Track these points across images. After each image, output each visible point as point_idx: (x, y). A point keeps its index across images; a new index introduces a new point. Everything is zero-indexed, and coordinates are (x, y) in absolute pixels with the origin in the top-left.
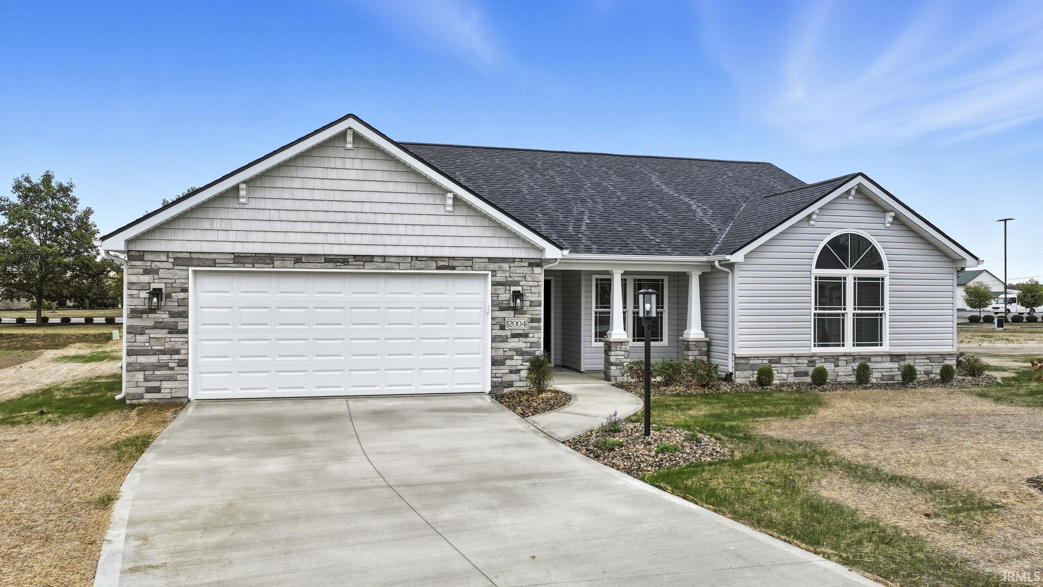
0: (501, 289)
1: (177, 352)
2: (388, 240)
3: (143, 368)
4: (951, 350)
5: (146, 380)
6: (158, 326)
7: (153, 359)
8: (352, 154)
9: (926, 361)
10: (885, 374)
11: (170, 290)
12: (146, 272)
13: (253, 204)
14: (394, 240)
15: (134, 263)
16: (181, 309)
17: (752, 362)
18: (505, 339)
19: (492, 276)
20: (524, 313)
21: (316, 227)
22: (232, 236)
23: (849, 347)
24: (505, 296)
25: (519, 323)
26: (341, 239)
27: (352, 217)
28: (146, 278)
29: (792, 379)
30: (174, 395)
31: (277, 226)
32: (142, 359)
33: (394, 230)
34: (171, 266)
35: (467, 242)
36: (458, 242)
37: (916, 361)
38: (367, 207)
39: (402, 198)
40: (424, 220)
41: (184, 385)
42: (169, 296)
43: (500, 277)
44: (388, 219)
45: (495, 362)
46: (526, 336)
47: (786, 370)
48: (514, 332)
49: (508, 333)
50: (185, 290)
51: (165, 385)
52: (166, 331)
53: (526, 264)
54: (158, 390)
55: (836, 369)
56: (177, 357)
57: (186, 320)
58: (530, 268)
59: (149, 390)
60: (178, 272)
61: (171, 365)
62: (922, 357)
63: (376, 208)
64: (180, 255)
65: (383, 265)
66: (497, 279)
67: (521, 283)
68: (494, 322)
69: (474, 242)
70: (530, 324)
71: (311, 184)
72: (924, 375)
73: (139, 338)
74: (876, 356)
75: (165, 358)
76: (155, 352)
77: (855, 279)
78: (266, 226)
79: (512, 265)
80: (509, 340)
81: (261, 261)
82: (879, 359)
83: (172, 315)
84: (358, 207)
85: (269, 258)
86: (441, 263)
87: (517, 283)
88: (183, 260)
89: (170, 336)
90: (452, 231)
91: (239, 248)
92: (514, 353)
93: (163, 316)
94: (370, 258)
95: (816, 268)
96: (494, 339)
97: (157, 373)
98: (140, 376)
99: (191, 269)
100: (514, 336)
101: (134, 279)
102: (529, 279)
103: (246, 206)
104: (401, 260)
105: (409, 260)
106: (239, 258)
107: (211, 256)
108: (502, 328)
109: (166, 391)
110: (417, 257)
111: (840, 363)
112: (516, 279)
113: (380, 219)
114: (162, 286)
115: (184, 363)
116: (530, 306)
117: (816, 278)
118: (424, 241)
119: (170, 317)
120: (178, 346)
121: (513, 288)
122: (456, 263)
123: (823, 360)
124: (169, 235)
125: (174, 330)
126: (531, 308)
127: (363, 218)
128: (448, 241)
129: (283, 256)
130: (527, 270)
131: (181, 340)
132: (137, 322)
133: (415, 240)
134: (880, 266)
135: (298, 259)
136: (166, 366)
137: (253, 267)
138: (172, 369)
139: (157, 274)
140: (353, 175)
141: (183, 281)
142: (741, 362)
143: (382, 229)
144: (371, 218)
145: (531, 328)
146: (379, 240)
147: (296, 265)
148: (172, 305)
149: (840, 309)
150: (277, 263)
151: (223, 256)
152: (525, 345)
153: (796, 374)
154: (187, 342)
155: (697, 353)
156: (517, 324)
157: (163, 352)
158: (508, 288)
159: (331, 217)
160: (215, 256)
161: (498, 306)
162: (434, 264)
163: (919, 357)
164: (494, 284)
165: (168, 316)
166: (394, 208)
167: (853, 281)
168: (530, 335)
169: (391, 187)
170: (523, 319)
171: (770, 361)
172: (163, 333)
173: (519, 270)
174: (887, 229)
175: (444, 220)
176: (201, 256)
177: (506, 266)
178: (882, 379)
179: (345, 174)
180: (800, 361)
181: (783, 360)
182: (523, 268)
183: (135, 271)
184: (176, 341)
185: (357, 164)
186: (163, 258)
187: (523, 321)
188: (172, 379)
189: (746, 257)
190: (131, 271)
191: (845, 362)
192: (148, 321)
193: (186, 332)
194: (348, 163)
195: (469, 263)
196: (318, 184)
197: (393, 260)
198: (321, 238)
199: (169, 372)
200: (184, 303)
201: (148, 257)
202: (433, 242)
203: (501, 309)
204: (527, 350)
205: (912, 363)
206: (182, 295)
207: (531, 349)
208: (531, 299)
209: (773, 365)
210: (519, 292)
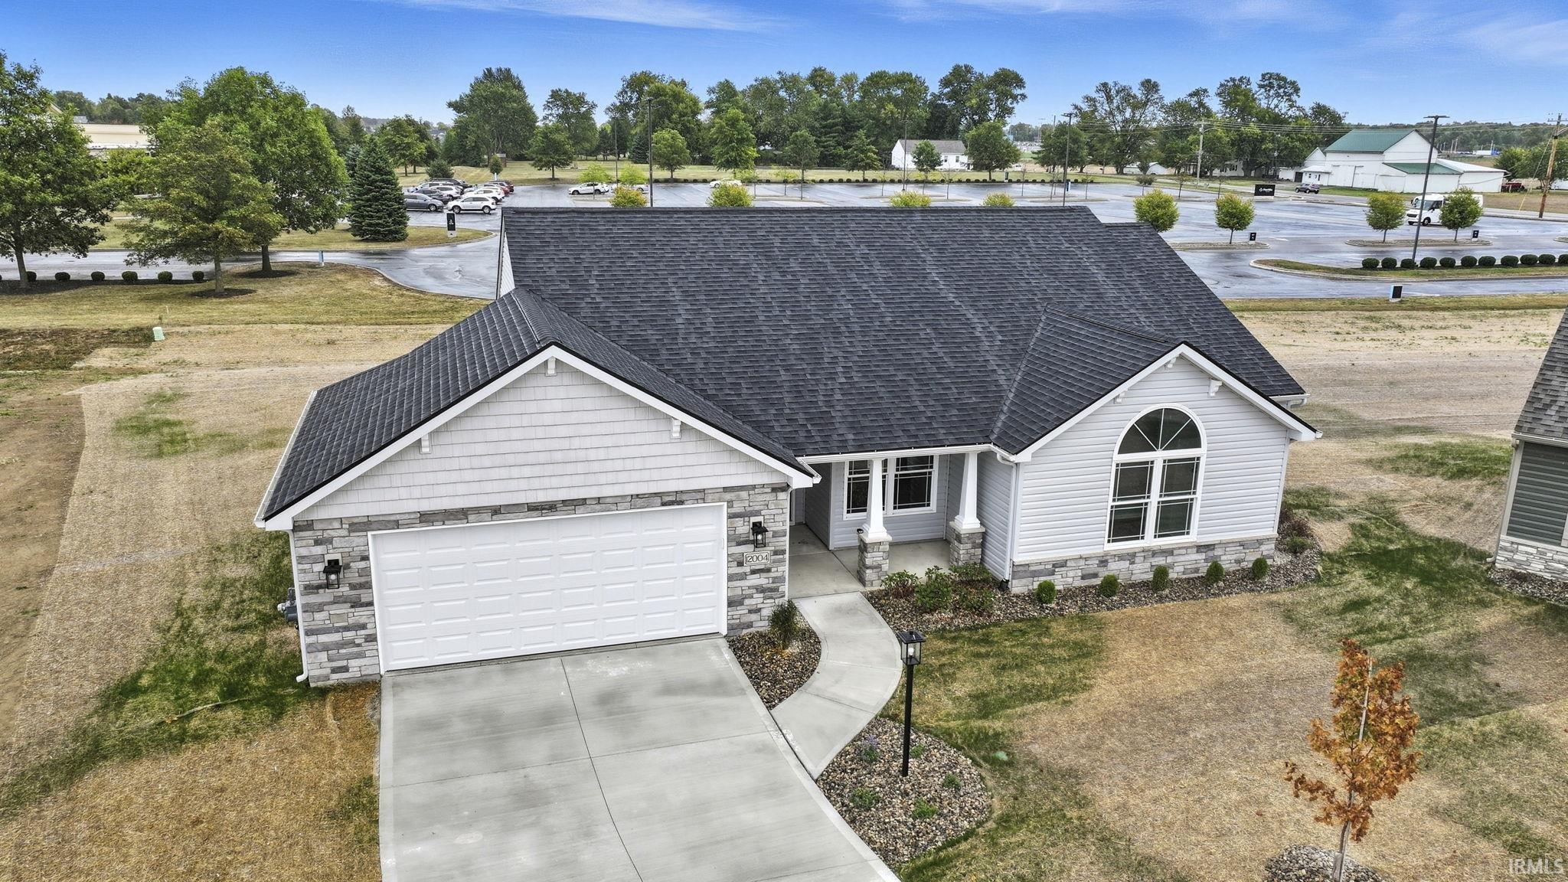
0: (739, 522)
1: (363, 627)
2: (603, 478)
3: (326, 648)
4: (1271, 533)
5: (330, 660)
6: (338, 601)
7: (336, 637)
8: (556, 381)
9: (1238, 548)
10: (1189, 567)
11: (347, 560)
12: (318, 542)
13: (438, 452)
14: (611, 478)
15: (302, 534)
16: (363, 580)
17: (1032, 568)
18: (743, 577)
19: (728, 507)
20: (766, 546)
21: (515, 472)
22: (416, 492)
23: (1150, 539)
24: (743, 528)
25: (761, 557)
26: (546, 483)
27: (558, 456)
28: (319, 550)
29: (1079, 583)
30: (363, 673)
32: (324, 638)
33: (609, 466)
34: (345, 533)
35: (698, 471)
36: (687, 472)
37: (1227, 549)
39: (618, 428)
40: (645, 451)
41: (374, 661)
42: (348, 567)
43: (738, 508)
44: (602, 453)
45: (731, 603)
46: (768, 570)
47: (1071, 574)
48: (753, 567)
49: (747, 569)
50: (366, 558)
51: (353, 663)
52: (348, 605)
53: (769, 490)
54: (345, 669)
55: (1130, 567)
56: (363, 632)
57: (370, 591)
58: (774, 494)
59: (334, 671)
60: (356, 540)
61: (357, 641)
62: (1234, 545)
63: (588, 442)
64: (356, 521)
65: (598, 507)
66: (734, 510)
67: (763, 513)
68: (730, 559)
69: (707, 470)
70: (773, 557)
71: (507, 421)
72: (1234, 564)
73: (318, 616)
74: (1180, 548)
75: (349, 635)
76: (338, 630)
77: (1165, 461)
78: (454, 476)
79: (751, 492)
80: (748, 577)
81: (452, 517)
82: (1183, 551)
83: (353, 587)
84: (565, 444)
85: (462, 514)
86: (667, 499)
87: (758, 513)
88: (360, 526)
89: (353, 610)
90: (680, 461)
91: (426, 506)
92: (754, 591)
93: (344, 590)
94: (583, 502)
95: (1119, 453)
96: (731, 578)
97: (341, 651)
98: (323, 656)
99: (370, 534)
100: (753, 572)
101: (304, 552)
102: (772, 506)
103: (429, 456)
104: (619, 499)
105: (629, 499)
106: (426, 518)
107: (393, 518)
108: (740, 564)
109: (355, 669)
110: (637, 495)
111: (1137, 560)
112: (757, 508)
113: (592, 455)
114: (337, 556)
115: (372, 639)
116: (773, 537)
117: (1117, 465)
118: (646, 475)
119: (351, 589)
120: (363, 620)
121: (754, 519)
122: (684, 497)
123: (1117, 559)
124: (341, 499)
125: (356, 604)
126: (774, 540)
127: (572, 456)
128: (675, 473)
129: (478, 510)
130: (769, 497)
131: (367, 613)
132: (314, 599)
133: (635, 476)
134: (1198, 444)
135: (496, 511)
136: (352, 643)
137: (444, 524)
138: (359, 645)
139: (331, 543)
140: (557, 405)
141: (363, 548)
142: (1020, 570)
143: (596, 467)
144: (581, 455)
145: (774, 562)
146: (591, 479)
147: (494, 517)
148: (352, 576)
149: (1144, 498)
150: (471, 517)
151: (407, 516)
152: (766, 581)
153: (1083, 578)
154: (374, 615)
155: (969, 546)
156: (757, 558)
157: (347, 629)
158: (747, 519)
159: (531, 458)
160: (398, 517)
161: (735, 540)
162: (658, 500)
163: (1230, 545)
164: (731, 516)
165: (348, 589)
166: (608, 441)
167: (1162, 464)
168: (773, 570)
169: (604, 416)
170: (764, 552)
171: (1054, 566)
172: (344, 609)
173: (761, 498)
174: (1212, 398)
175: (670, 449)
176: (381, 518)
177: (744, 494)
178: (1184, 573)
179: (547, 406)
180: (1089, 562)
181: (1069, 564)
182: (765, 495)
183: (304, 543)
184: (360, 615)
185: (562, 392)
186: (336, 525)
187: (764, 555)
188: (360, 655)
189: (1034, 455)
190: (299, 544)
191: (1142, 558)
192: (325, 596)
193: (371, 604)
194: (551, 392)
195: (699, 496)
196: (515, 421)
197: (608, 500)
198: (523, 484)
199: (356, 649)
200: (366, 572)
201: (317, 526)
202: (656, 475)
203: (739, 544)
204: (769, 586)
205: (1219, 553)
206: (362, 564)
207: (775, 585)
208: (774, 529)
209: (1057, 570)
210: (760, 523)
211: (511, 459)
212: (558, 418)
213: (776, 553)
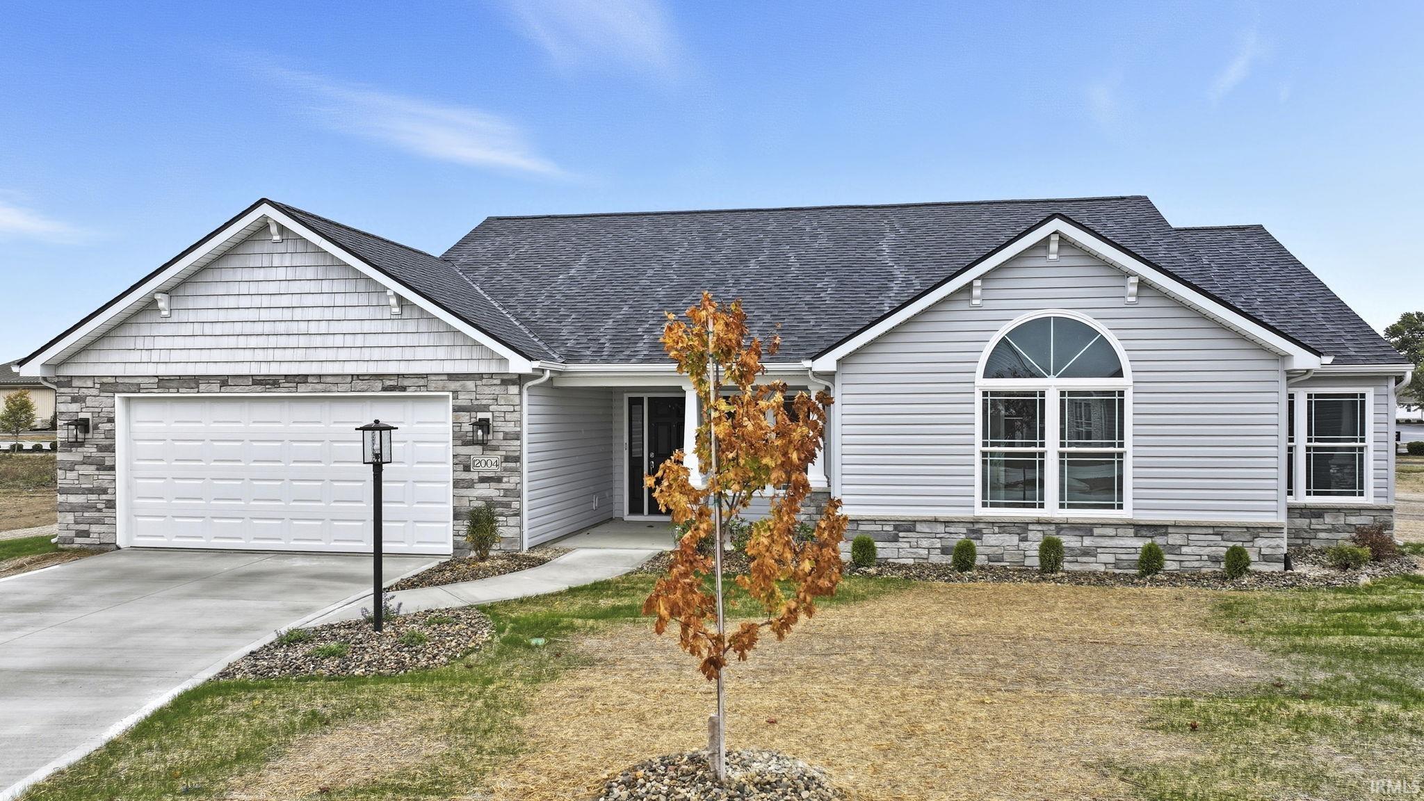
0: (465, 417)
1: (105, 491)
2: (324, 354)
3: (73, 509)
4: (1274, 520)
5: (76, 522)
6: (87, 461)
7: (82, 499)
8: (281, 248)
10: (1124, 557)
11: (97, 420)
13: (179, 316)
14: (331, 354)
15: (63, 390)
16: (107, 442)
18: (470, 485)
19: (454, 398)
20: (496, 448)
21: (242, 342)
22: (155, 356)
23: (1052, 508)
24: (469, 425)
25: (489, 463)
26: (270, 355)
27: (281, 328)
28: (74, 407)
30: (102, 541)
31: (200, 342)
32: (72, 498)
33: (330, 341)
34: (95, 392)
35: (420, 353)
36: (408, 354)
37: (1191, 537)
38: (298, 314)
39: (339, 300)
40: (367, 326)
41: (112, 529)
42: (96, 427)
43: (464, 400)
44: (323, 327)
45: (458, 515)
46: (499, 480)
47: (925, 543)
48: (481, 474)
49: (475, 476)
50: (111, 420)
51: (94, 528)
52: (94, 467)
53: (498, 382)
54: (86, 534)
55: (1022, 545)
56: (104, 497)
57: (113, 454)
58: (503, 387)
59: (79, 534)
60: (104, 401)
61: (99, 506)
62: (1205, 531)
63: (310, 314)
64: (105, 380)
65: (319, 387)
66: (459, 403)
67: (491, 408)
68: (456, 461)
69: (429, 353)
70: (504, 465)
71: (235, 289)
72: (1209, 563)
73: (71, 475)
74: (1103, 525)
75: (93, 498)
76: (84, 491)
77: (1062, 394)
78: (189, 342)
79: (479, 383)
80: (476, 486)
81: (185, 385)
82: (1111, 531)
83: (101, 448)
84: (287, 314)
85: (194, 381)
86: (388, 383)
87: (485, 408)
88: (110, 386)
89: (97, 472)
90: (403, 340)
91: (163, 370)
92: (484, 504)
93: (90, 450)
94: (303, 379)
95: (984, 378)
96: (457, 484)
97: (86, 514)
98: (71, 517)
99: (117, 395)
100: (483, 480)
101: (63, 408)
102: (502, 401)
103: (170, 320)
104: (339, 380)
105: (349, 379)
106: (163, 382)
107: (136, 381)
108: (467, 469)
109: (96, 535)
110: (358, 375)
111: (1030, 535)
112: (484, 402)
113: (313, 328)
114: (88, 416)
115: (111, 505)
116: (504, 439)
117: (985, 393)
118: (366, 354)
119: (98, 451)
120: (106, 485)
121: (481, 415)
122: (406, 383)
123: (996, 530)
124: (93, 357)
125: (101, 466)
126: (505, 443)
127: (294, 327)
128: (396, 354)
129: (208, 378)
130: (498, 390)
131: (109, 477)
132: (68, 457)
133: (355, 354)
134: (1119, 373)
135: (224, 381)
136: (95, 507)
137: (178, 392)
138: (100, 510)
139: (85, 402)
140: (281, 273)
141: (109, 409)
143: (317, 341)
144: (303, 327)
145: (505, 470)
146: (312, 355)
147: (223, 389)
148: (98, 437)
149: (1034, 445)
150: (202, 387)
151: (146, 380)
152: (496, 493)
153: (944, 551)
154: (115, 480)
156: (486, 464)
157: (91, 491)
158: (472, 414)
159: (258, 328)
160: (140, 380)
161: (461, 439)
162: (379, 385)
163: (1198, 531)
164: (457, 409)
165: (95, 450)
167: (1058, 398)
168: (505, 480)
169: (326, 286)
170: (495, 457)
171: (896, 527)
172: (90, 470)
173: (487, 390)
174: (1130, 306)
175: (389, 326)
176: (127, 380)
177: (470, 384)
178: (1116, 565)
179: (272, 274)
180: (952, 530)
181: (919, 527)
182: (494, 388)
183: (63, 399)
184: (105, 476)
185: (287, 260)
186: (90, 384)
187: (494, 461)
188: (99, 522)
189: (840, 361)
190: (60, 399)
191: (1040, 535)
192: (77, 455)
193: (112, 468)
194: (277, 260)
195: (422, 382)
196: (244, 288)
197: (329, 379)
198: (248, 355)
199: (97, 514)
200: (111, 435)
201: (73, 383)
202: (377, 354)
203: (465, 444)
204: (500, 499)
205: (1179, 542)
206: (108, 426)
207: (505, 499)
208: (507, 430)
209: (901, 534)
210: (488, 420)
211: (238, 328)
212: (284, 287)
213: (507, 459)
